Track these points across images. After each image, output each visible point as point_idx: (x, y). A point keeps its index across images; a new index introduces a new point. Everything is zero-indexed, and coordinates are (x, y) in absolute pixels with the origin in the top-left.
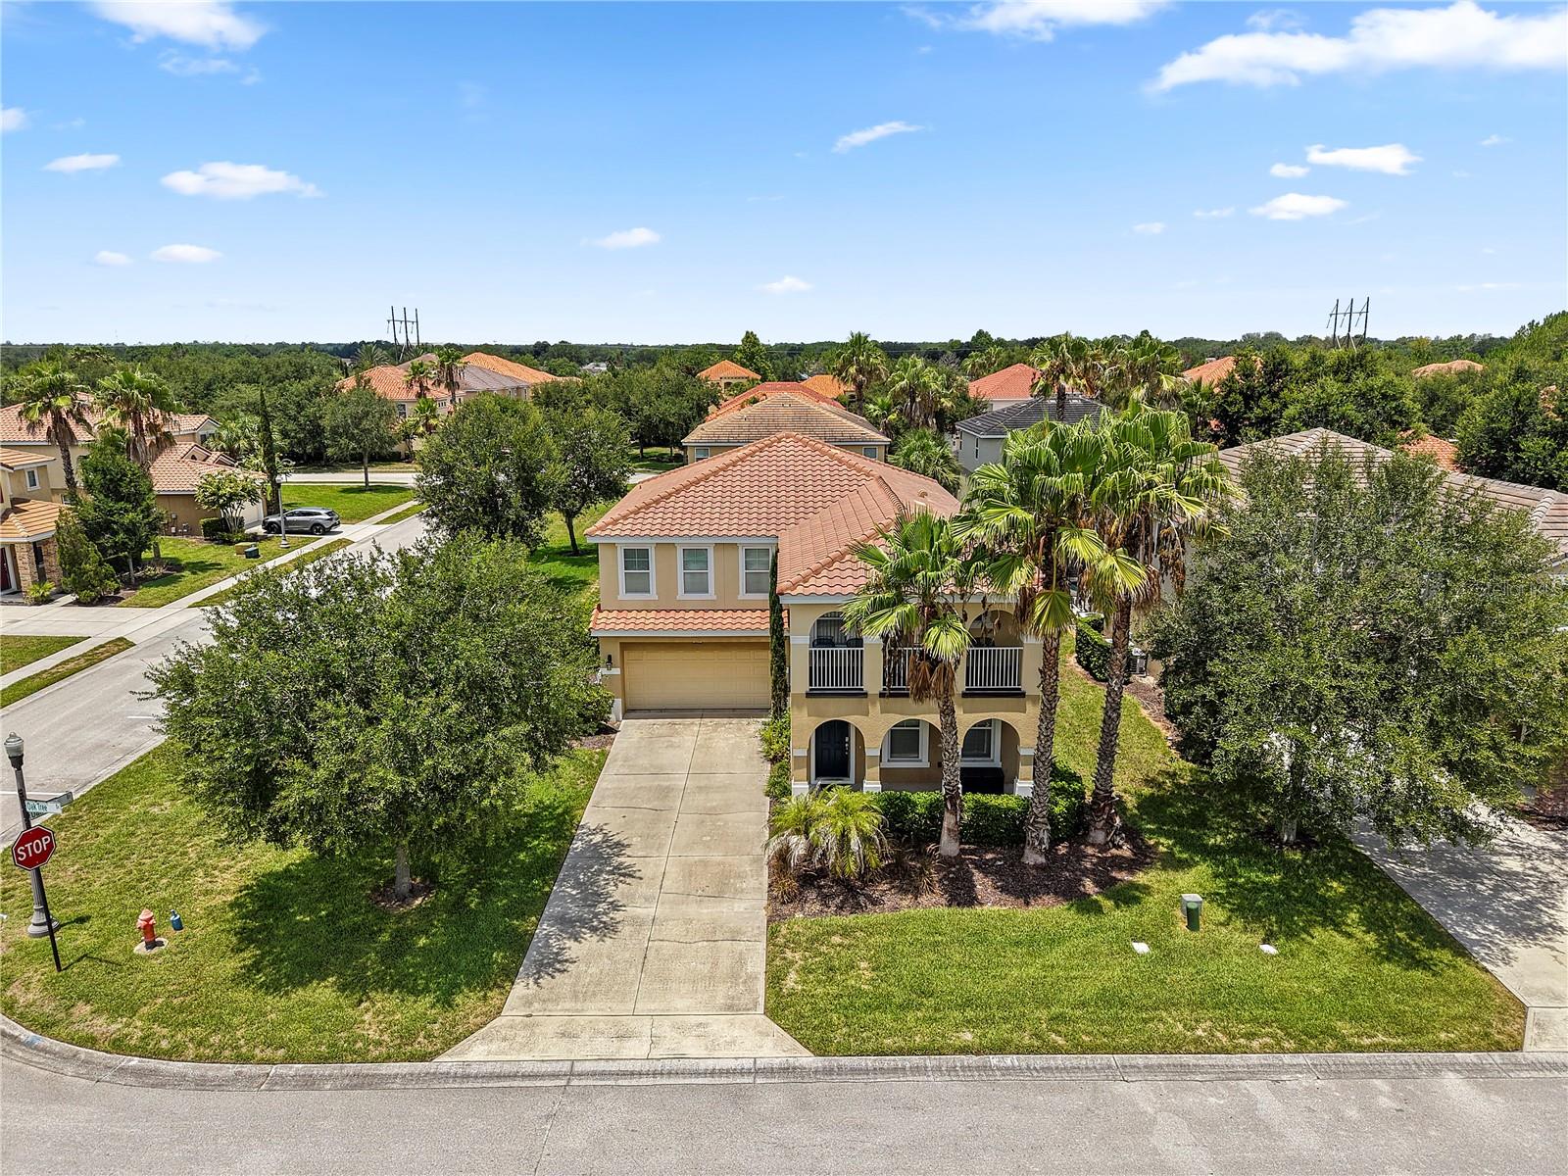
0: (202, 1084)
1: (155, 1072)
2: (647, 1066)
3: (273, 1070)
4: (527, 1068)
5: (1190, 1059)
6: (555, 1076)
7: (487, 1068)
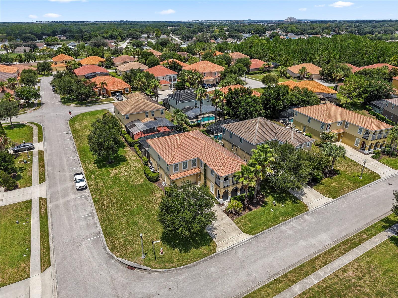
0: (194, 265)
1: (187, 267)
2: (238, 243)
3: (200, 261)
4: (227, 249)
5: (284, 222)
6: (230, 248)
7: (223, 251)
